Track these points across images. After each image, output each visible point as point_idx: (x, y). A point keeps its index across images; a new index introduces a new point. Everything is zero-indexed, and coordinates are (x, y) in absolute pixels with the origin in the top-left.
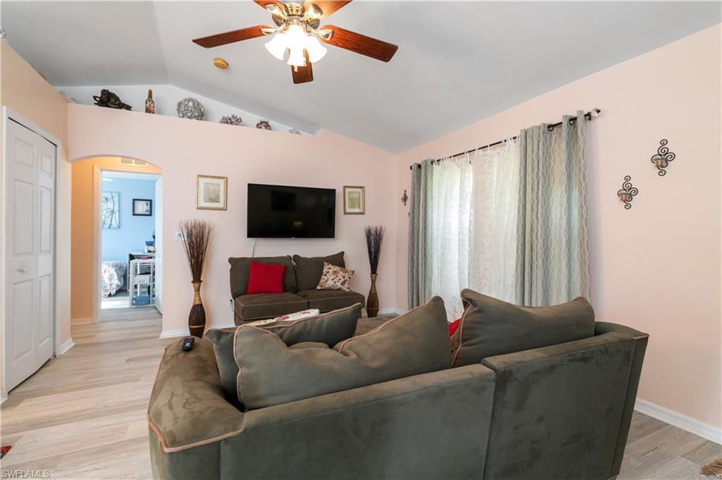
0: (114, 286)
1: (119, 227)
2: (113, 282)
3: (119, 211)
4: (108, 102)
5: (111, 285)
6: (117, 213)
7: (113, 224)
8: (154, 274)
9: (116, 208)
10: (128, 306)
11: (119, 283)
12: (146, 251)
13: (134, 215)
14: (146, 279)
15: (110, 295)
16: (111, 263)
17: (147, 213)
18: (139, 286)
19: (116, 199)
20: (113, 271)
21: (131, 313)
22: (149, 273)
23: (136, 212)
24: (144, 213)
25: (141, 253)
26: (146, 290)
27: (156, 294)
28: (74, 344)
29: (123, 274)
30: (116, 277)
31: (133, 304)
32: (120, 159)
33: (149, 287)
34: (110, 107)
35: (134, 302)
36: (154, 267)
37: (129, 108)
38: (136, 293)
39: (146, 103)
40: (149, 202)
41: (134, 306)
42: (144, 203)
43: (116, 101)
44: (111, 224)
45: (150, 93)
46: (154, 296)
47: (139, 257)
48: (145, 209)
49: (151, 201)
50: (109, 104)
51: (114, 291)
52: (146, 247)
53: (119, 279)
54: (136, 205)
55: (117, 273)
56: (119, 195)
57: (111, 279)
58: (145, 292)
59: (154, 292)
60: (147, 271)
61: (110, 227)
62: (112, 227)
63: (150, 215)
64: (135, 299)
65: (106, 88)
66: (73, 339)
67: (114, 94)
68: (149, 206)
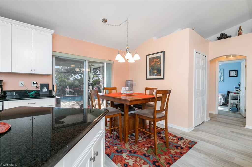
0: (222, 102)
1: (223, 81)
2: (221, 101)
3: (223, 75)
4: (222, 37)
5: (221, 102)
6: (223, 76)
7: (221, 80)
8: (240, 100)
9: (222, 74)
10: (228, 111)
11: (224, 102)
12: (235, 91)
13: (230, 76)
14: (236, 102)
15: (220, 105)
16: (220, 94)
17: (235, 75)
18: (232, 104)
19: (222, 71)
20: (221, 97)
21: (229, 113)
22: (238, 99)
23: (230, 75)
24: (234, 75)
25: (233, 91)
26: (236, 106)
27: (241, 108)
28: (210, 119)
29: (225, 98)
30: (222, 99)
31: (230, 110)
32: (226, 56)
33: (237, 105)
34: (223, 39)
35: (231, 110)
36: (240, 97)
37: (230, 36)
38: (231, 106)
39: (239, 31)
40: (236, 71)
41: (230, 111)
42: (234, 72)
43: (225, 36)
44: (220, 80)
45: (240, 27)
46: (240, 109)
47: (232, 93)
48: (235, 74)
49: (237, 71)
50: (223, 38)
51: (222, 104)
52: (235, 89)
53: (224, 100)
54: (230, 73)
55: (223, 98)
56: (224, 69)
57: (220, 100)
58: (235, 107)
59: (240, 107)
60: (236, 98)
61: (220, 81)
62: (221, 81)
63: (237, 76)
64: (231, 108)
65: (221, 33)
66: (210, 117)
67: (225, 34)
68: (236, 73)
